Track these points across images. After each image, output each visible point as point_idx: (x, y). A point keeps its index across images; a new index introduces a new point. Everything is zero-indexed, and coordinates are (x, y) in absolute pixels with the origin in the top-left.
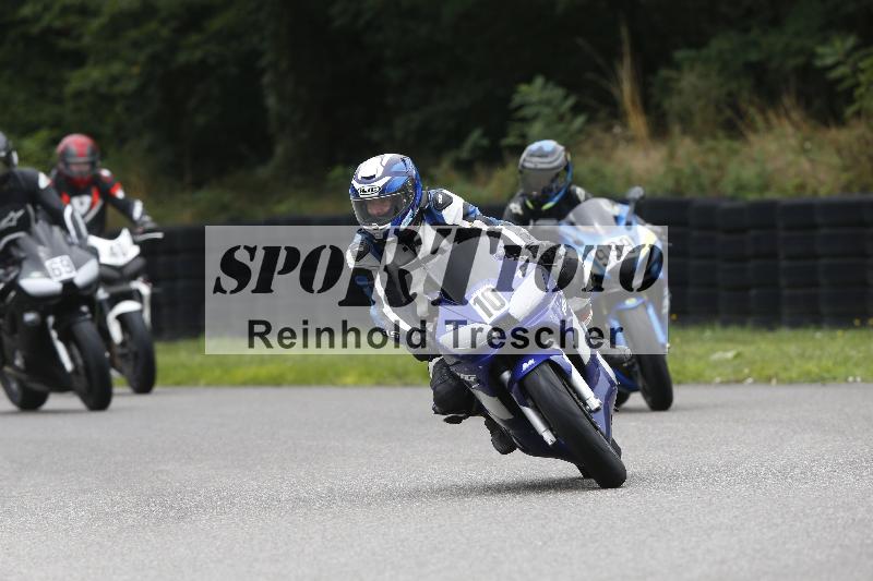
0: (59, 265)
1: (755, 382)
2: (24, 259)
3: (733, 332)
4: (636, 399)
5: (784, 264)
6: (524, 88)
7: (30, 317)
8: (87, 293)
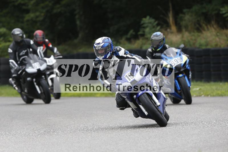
0: (36, 65)
1: (205, 96)
2: (27, 63)
3: (199, 83)
4: (183, 101)
5: (212, 65)
6: (144, 19)
7: (29, 79)
8: (44, 72)
